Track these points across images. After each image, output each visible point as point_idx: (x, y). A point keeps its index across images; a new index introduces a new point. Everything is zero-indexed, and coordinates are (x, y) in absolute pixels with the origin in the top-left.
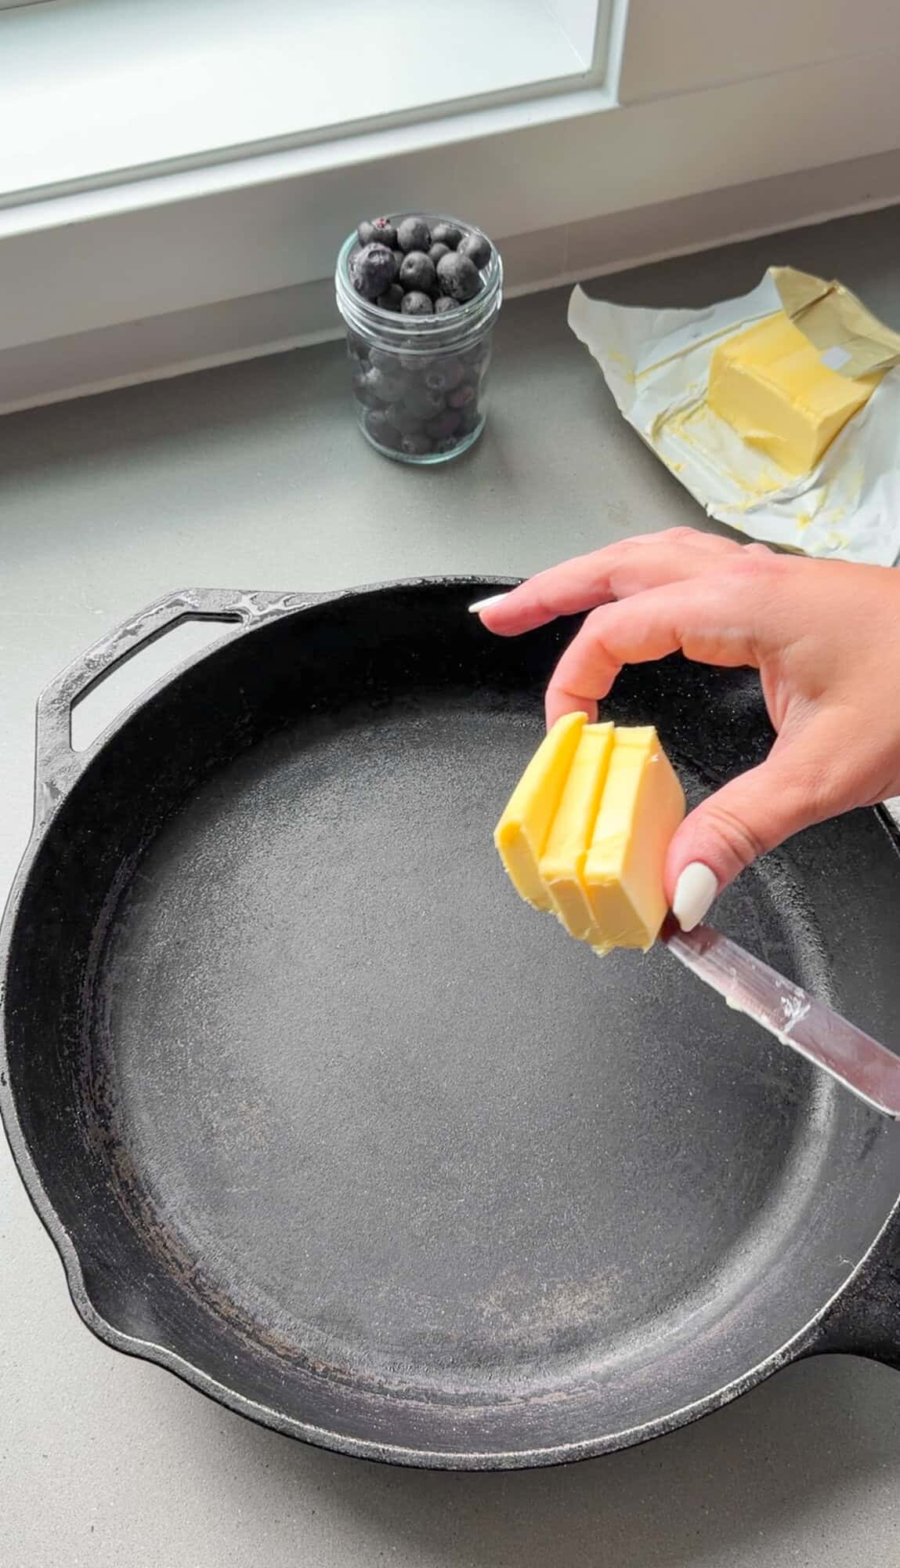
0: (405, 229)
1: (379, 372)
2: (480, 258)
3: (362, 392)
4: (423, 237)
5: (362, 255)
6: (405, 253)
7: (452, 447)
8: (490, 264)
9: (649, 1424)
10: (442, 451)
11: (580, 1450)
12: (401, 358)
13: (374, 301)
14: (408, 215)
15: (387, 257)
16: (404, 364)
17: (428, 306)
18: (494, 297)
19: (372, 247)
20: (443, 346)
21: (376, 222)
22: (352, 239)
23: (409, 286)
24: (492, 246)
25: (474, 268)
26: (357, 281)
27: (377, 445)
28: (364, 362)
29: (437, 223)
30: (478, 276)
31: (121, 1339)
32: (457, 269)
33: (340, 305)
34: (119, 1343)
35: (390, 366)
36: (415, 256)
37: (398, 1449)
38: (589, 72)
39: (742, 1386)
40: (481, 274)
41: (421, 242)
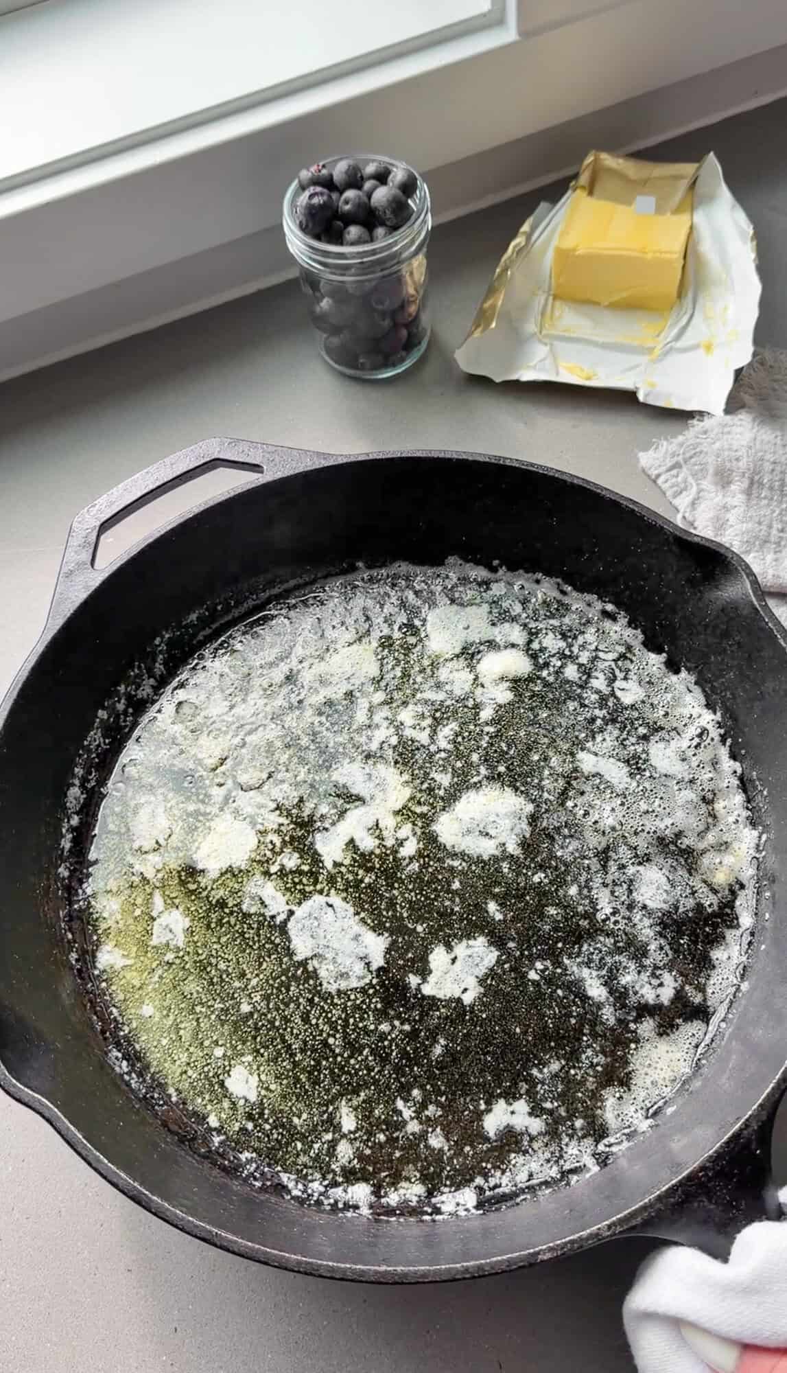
0: (339, 171)
1: (330, 301)
2: (408, 188)
3: (319, 321)
4: (356, 175)
5: (304, 198)
6: (341, 193)
7: (402, 360)
8: (418, 192)
9: (465, 1264)
10: (394, 365)
11: (395, 1273)
12: (348, 286)
13: (318, 237)
14: (341, 159)
15: (325, 198)
16: (351, 291)
17: (366, 236)
18: (424, 221)
19: (312, 189)
20: (382, 270)
21: (313, 169)
22: (294, 185)
23: (349, 220)
24: (417, 176)
25: (403, 198)
26: (301, 222)
27: (336, 366)
28: (318, 294)
29: (367, 162)
30: (408, 205)
31: (14, 1086)
32: (388, 201)
33: (289, 246)
34: (12, 1090)
35: (339, 293)
36: (350, 194)
37: (230, 1237)
38: (490, 11)
39: (562, 1248)
40: (410, 201)
41: (355, 180)
